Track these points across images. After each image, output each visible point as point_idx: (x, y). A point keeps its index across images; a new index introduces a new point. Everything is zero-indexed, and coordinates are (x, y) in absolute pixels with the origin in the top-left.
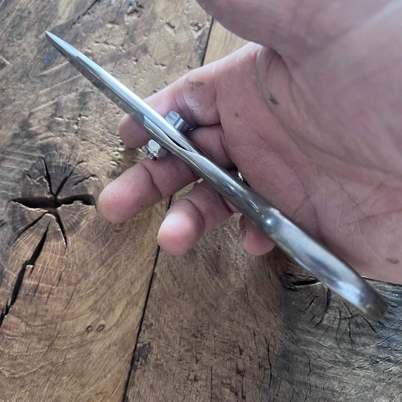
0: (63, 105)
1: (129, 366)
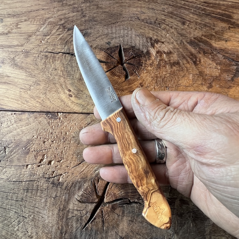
0: (171, 56)
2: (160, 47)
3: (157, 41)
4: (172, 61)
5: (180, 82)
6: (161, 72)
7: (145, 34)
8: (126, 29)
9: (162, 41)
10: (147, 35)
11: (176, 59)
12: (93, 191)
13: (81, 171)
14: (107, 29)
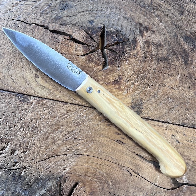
0: (160, 49)
1: (18, 92)
2: (149, 36)
3: (147, 29)
4: (160, 56)
5: (165, 81)
6: (145, 66)
7: (135, 18)
8: (114, 9)
9: (153, 30)
10: (137, 20)
11: (165, 54)
12: (57, 192)
13: (47, 167)
14: (92, 5)
